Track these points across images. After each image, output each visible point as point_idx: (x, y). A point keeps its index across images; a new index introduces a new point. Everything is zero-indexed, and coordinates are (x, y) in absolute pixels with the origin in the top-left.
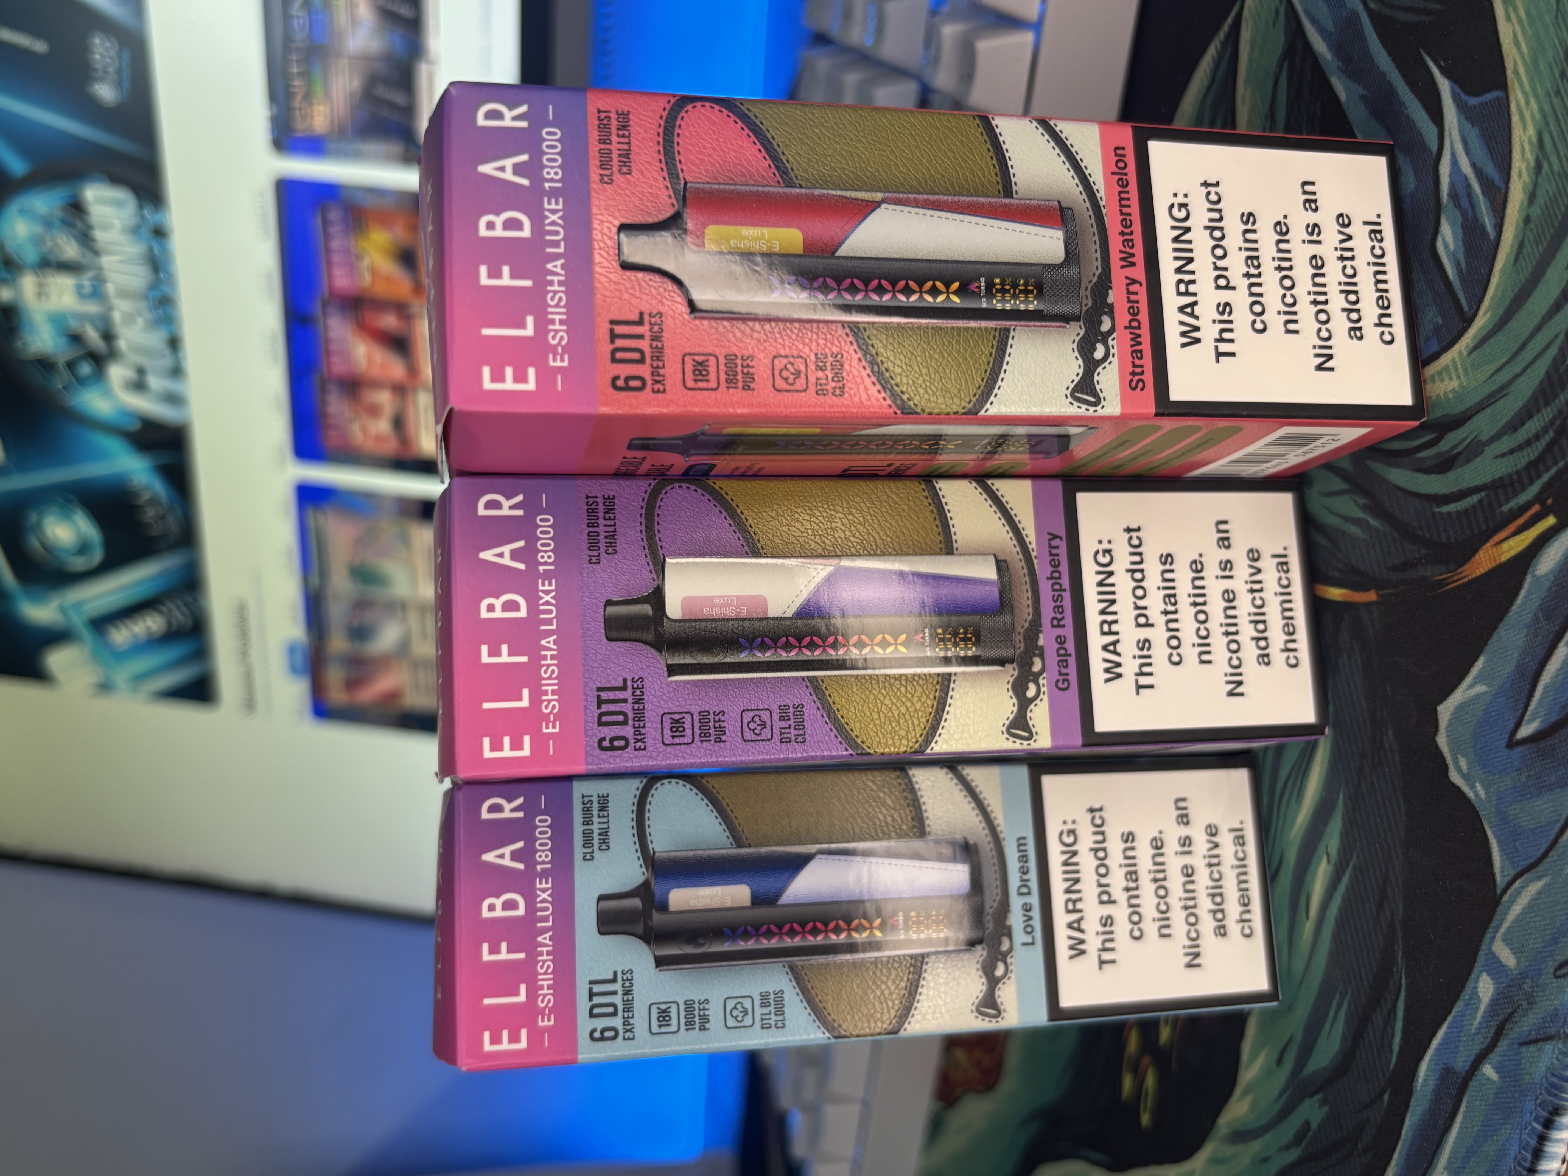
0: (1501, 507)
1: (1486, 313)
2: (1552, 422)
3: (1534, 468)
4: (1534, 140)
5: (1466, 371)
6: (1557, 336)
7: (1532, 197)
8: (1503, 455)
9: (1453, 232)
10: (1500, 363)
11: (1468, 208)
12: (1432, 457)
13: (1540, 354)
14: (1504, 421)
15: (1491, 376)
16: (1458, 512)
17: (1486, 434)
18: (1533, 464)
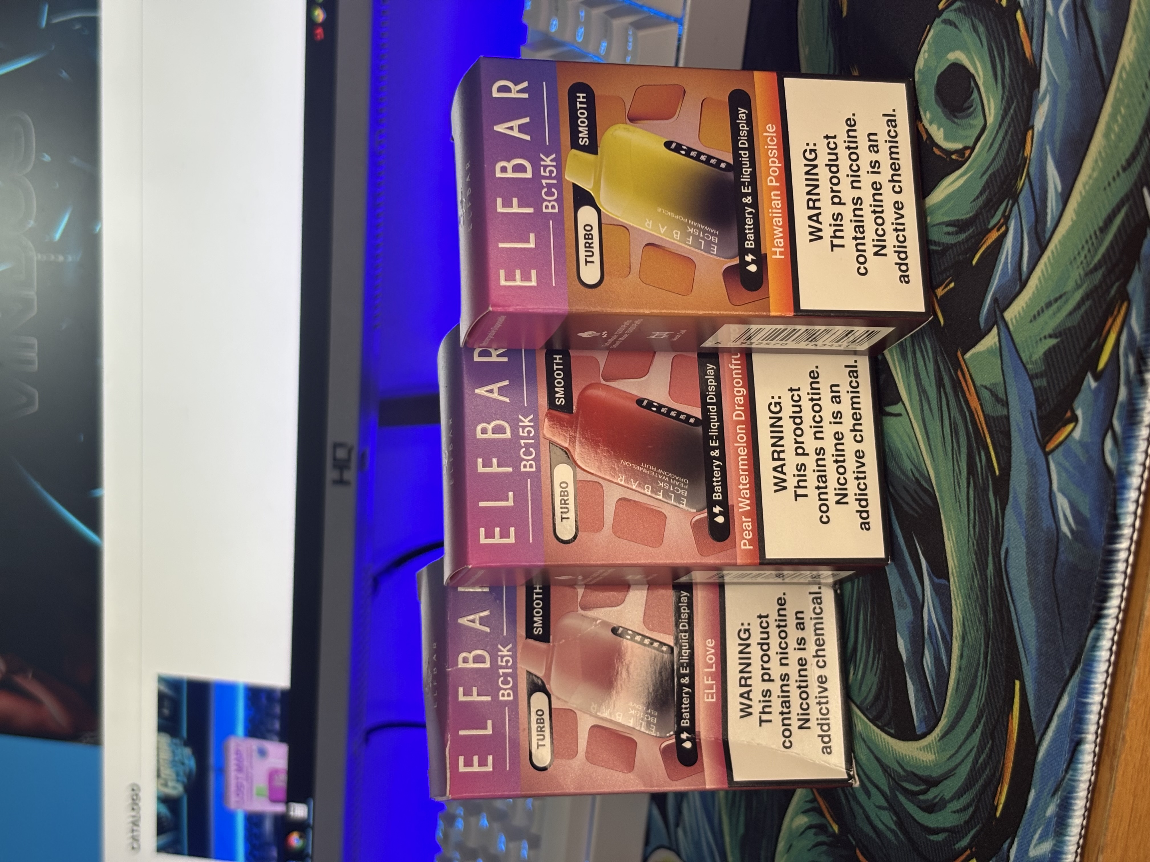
0: (954, 845)
1: (945, 717)
2: (973, 800)
3: (968, 824)
4: (961, 619)
5: (938, 751)
6: (973, 747)
7: (962, 656)
8: (954, 812)
9: (930, 657)
10: (952, 753)
11: (936, 646)
12: (925, 801)
13: (968, 755)
14: (954, 790)
15: (948, 759)
16: (937, 842)
17: (948, 796)
18: (967, 822)
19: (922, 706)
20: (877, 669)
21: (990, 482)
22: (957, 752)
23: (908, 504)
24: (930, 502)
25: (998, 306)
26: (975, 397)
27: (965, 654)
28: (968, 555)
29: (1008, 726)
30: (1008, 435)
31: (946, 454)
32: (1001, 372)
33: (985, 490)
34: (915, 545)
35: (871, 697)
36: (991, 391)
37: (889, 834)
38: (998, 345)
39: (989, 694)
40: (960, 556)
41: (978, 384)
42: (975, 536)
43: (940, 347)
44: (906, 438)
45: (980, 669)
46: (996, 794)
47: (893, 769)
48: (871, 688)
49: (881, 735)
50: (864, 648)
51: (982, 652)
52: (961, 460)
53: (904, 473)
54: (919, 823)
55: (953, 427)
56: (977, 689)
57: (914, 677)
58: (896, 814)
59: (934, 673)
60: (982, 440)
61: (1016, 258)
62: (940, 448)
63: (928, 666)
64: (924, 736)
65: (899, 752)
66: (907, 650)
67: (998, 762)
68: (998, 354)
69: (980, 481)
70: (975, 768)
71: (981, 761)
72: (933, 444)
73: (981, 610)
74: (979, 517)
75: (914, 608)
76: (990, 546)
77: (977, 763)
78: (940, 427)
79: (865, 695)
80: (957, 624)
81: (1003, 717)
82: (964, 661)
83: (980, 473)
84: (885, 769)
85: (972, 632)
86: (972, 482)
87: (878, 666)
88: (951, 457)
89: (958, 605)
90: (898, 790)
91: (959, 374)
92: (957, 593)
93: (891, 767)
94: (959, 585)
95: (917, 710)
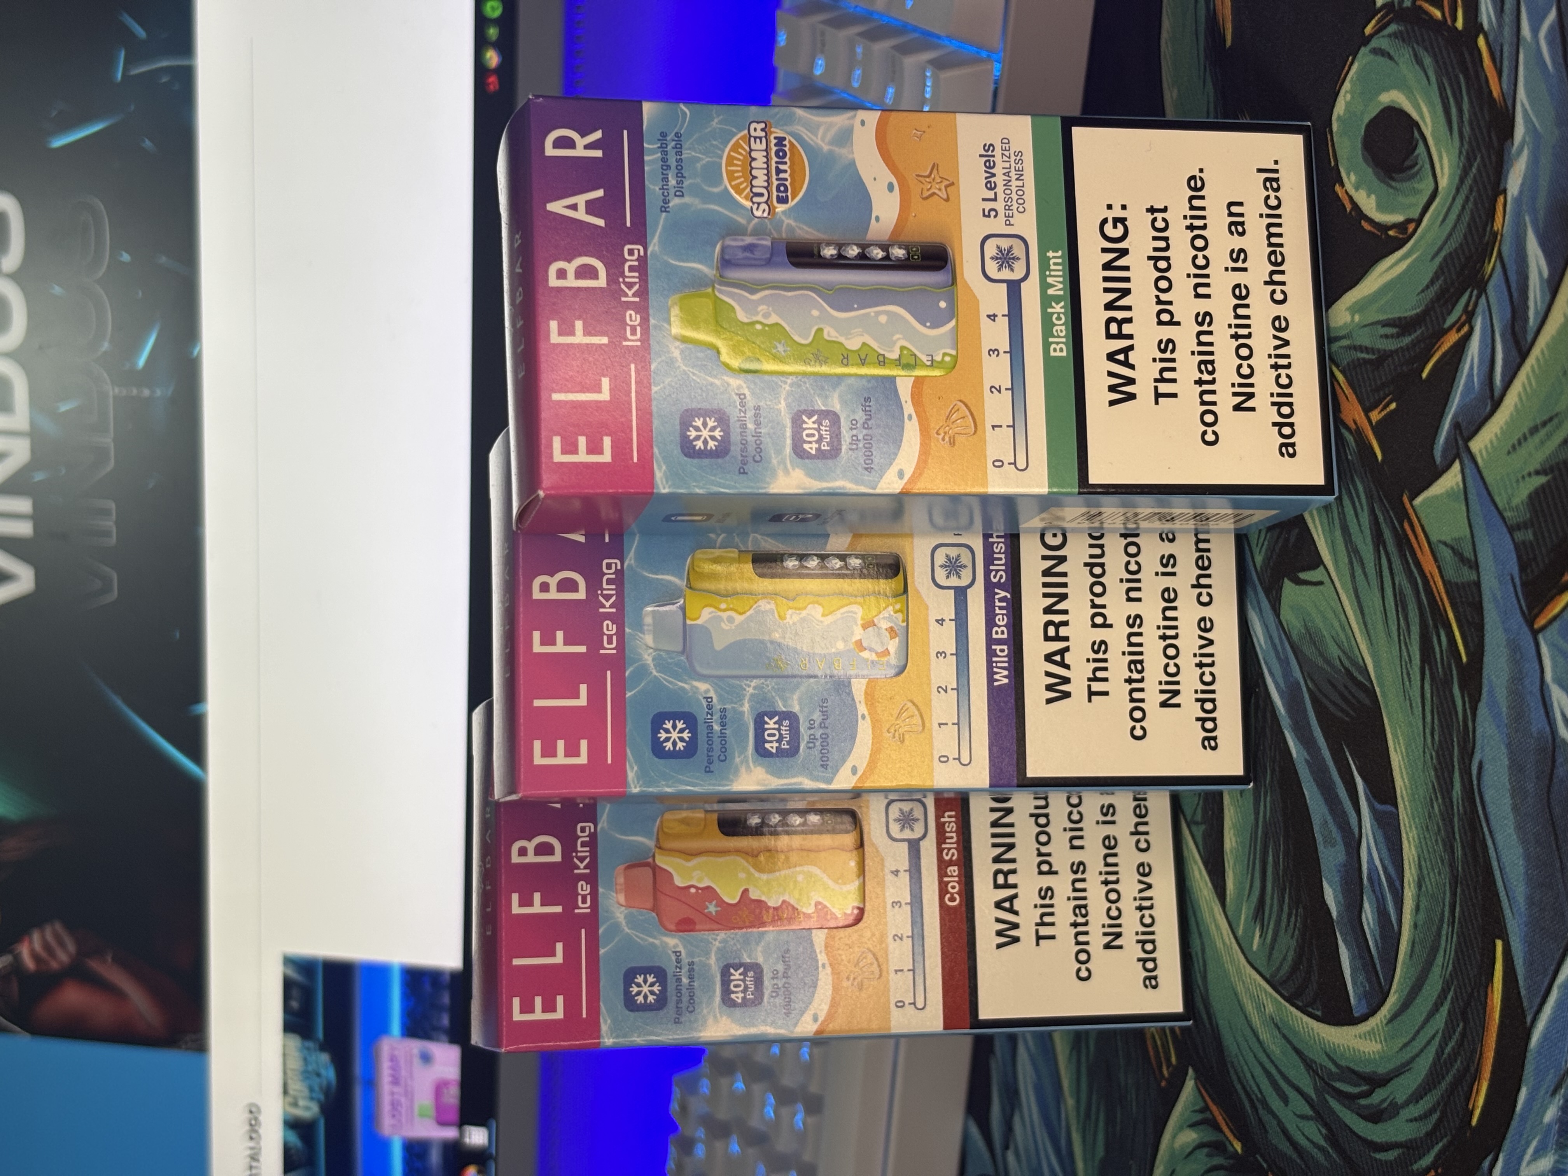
0: (1412, 1165)
1: (1395, 992)
2: (1438, 1103)
3: (1431, 1136)
4: (1416, 859)
5: (1385, 1039)
6: (1437, 1032)
7: (1417, 908)
8: (1411, 1121)
9: (1372, 911)
10: (1405, 1040)
11: (1380, 896)
12: (1367, 1107)
13: (1428, 1043)
14: (1410, 1092)
15: (1401, 1049)
16: (1386, 1162)
17: (1401, 1098)
18: (1428, 1134)
19: (1361, 978)
20: (1294, 930)
21: (1455, 672)
22: (1413, 1039)
23: (1334, 703)
24: (1367, 702)
25: (1461, 433)
26: (1430, 557)
27: (1422, 906)
28: (1423, 771)
29: (1486, 1002)
30: (1478, 608)
31: (1389, 635)
32: (1466, 521)
33: (1447, 683)
34: (1347, 759)
35: (1286, 967)
36: (1452, 548)
37: (1315, 1152)
38: (1461, 486)
39: (1459, 960)
40: (1413, 773)
41: (1434, 538)
42: (1433, 745)
43: (1378, 492)
44: (1330, 615)
45: (1445, 925)
46: (1471, 1094)
47: (1321, 1065)
48: (1286, 955)
49: (1302, 1019)
50: (1275, 901)
51: (1447, 903)
52: (1411, 643)
53: (1327, 661)
54: (1359, 1137)
55: (1398, 598)
56: (1441, 952)
57: (1348, 938)
58: (1326, 1125)
59: (1377, 933)
60: (1441, 615)
61: (1486, 368)
62: (1380, 626)
63: (1368, 924)
64: (1364, 1018)
65: (1329, 1042)
66: (1338, 903)
67: (1474, 1051)
68: (1463, 497)
69: (1440, 670)
70: (1439, 1060)
71: (1448, 1049)
72: (1370, 621)
73: (1444, 845)
74: (1440, 720)
75: (1347, 845)
76: (1456, 759)
77: (1443, 1053)
78: (1380, 599)
79: (1277, 964)
80: (1410, 865)
81: (1478, 991)
82: (1422, 916)
83: (1439, 660)
84: (1309, 1065)
85: (1432, 875)
86: (1427, 672)
87: (1295, 925)
88: (1396, 639)
89: (1411, 839)
90: (1328, 1093)
91: (1406, 526)
92: (1409, 822)
93: (1318, 1061)
94: (1412, 813)
95: (1354, 984)
